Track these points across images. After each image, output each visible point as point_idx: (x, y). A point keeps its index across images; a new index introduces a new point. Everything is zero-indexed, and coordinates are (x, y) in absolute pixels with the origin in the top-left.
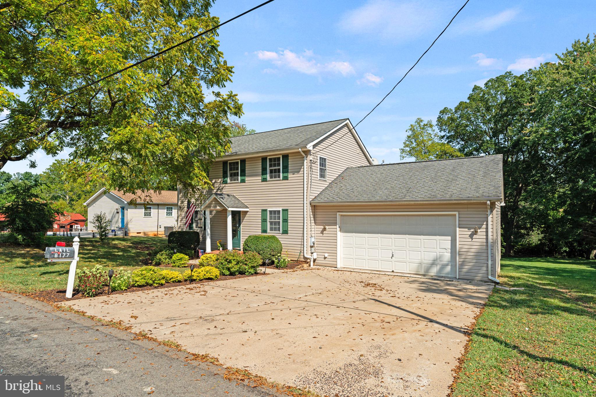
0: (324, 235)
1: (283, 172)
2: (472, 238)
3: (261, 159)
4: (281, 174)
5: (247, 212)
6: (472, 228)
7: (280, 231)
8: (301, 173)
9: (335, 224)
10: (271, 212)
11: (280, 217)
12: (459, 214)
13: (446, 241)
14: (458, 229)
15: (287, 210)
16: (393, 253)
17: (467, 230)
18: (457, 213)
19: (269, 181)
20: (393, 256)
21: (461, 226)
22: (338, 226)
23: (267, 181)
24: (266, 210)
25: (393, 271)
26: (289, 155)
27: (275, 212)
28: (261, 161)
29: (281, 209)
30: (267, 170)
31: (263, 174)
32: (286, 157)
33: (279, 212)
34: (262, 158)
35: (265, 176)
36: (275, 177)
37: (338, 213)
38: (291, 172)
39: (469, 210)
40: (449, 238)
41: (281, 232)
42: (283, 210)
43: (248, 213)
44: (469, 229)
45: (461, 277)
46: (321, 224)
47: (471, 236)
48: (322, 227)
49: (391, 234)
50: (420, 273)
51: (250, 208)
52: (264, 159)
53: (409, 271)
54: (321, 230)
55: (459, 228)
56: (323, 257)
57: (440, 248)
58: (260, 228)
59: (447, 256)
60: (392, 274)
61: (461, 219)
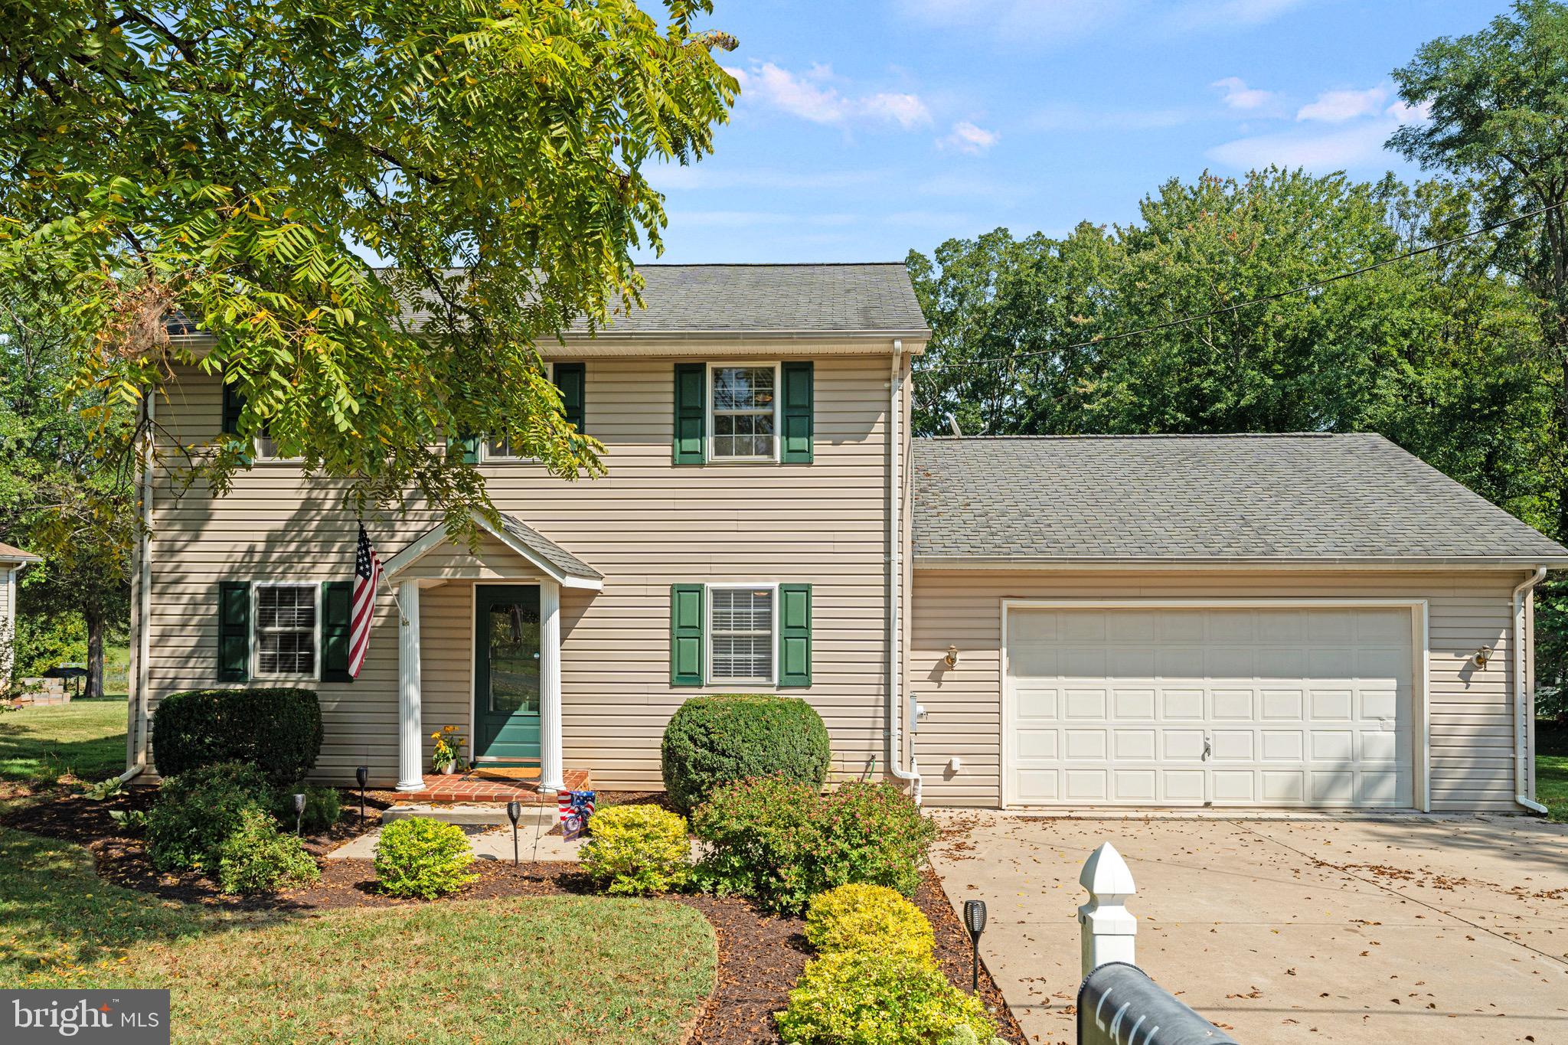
0: (945, 686)
1: (787, 433)
2: (1467, 681)
3: (670, 366)
4: (778, 441)
5: (594, 593)
6: (1469, 650)
7: (769, 675)
8: (870, 438)
9: (995, 644)
10: (720, 596)
11: (769, 616)
12: (1430, 606)
13: (1382, 695)
14: (1426, 653)
15: (807, 589)
16: (1210, 742)
17: (1452, 656)
18: (1425, 603)
19: (711, 465)
20: (1207, 750)
21: (1437, 643)
22: (1004, 650)
23: (702, 465)
24: (699, 589)
25: (1207, 805)
26: (817, 364)
27: (743, 595)
28: (671, 377)
29: (774, 584)
30: (703, 418)
31: (679, 435)
32: (799, 370)
33: (766, 597)
34: (677, 366)
35: (689, 444)
36: (744, 450)
37: (1006, 604)
38: (825, 435)
39: (1459, 592)
40: (1392, 683)
41: (776, 681)
42: (785, 589)
43: (597, 601)
44: (1459, 652)
45: (1438, 804)
46: (938, 644)
47: (1465, 676)
48: (942, 655)
49: (1202, 675)
50: (1301, 803)
51: (609, 580)
52: (688, 373)
53: (1265, 798)
54: (932, 665)
55: (1432, 649)
56: (941, 770)
57: (1363, 718)
58: (666, 666)
59: (1384, 742)
60: (1207, 814)
61: (1438, 623)
